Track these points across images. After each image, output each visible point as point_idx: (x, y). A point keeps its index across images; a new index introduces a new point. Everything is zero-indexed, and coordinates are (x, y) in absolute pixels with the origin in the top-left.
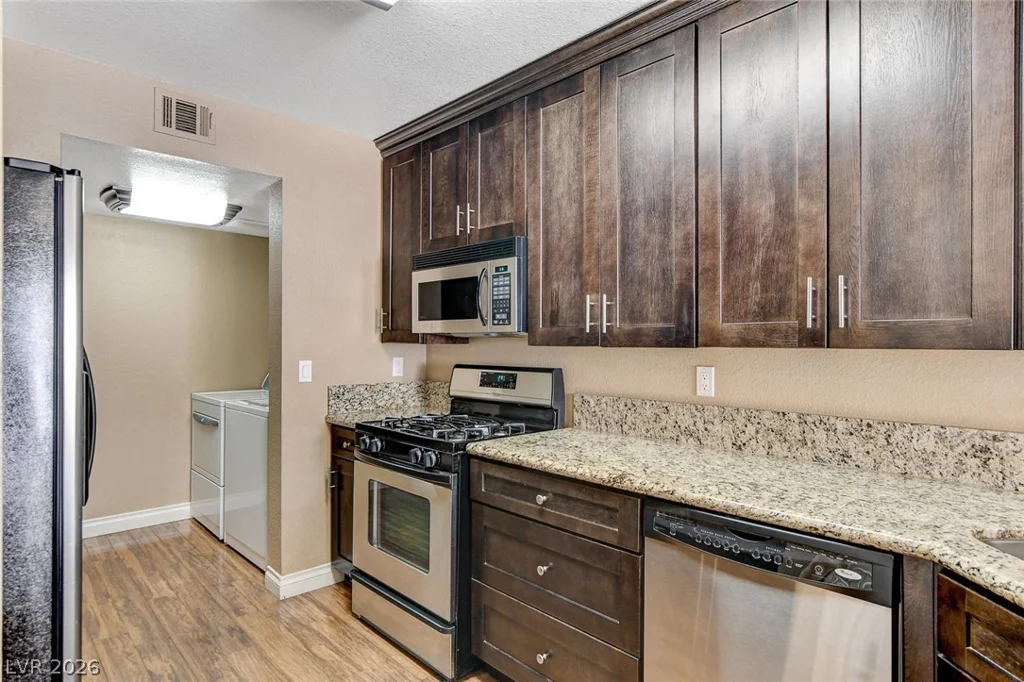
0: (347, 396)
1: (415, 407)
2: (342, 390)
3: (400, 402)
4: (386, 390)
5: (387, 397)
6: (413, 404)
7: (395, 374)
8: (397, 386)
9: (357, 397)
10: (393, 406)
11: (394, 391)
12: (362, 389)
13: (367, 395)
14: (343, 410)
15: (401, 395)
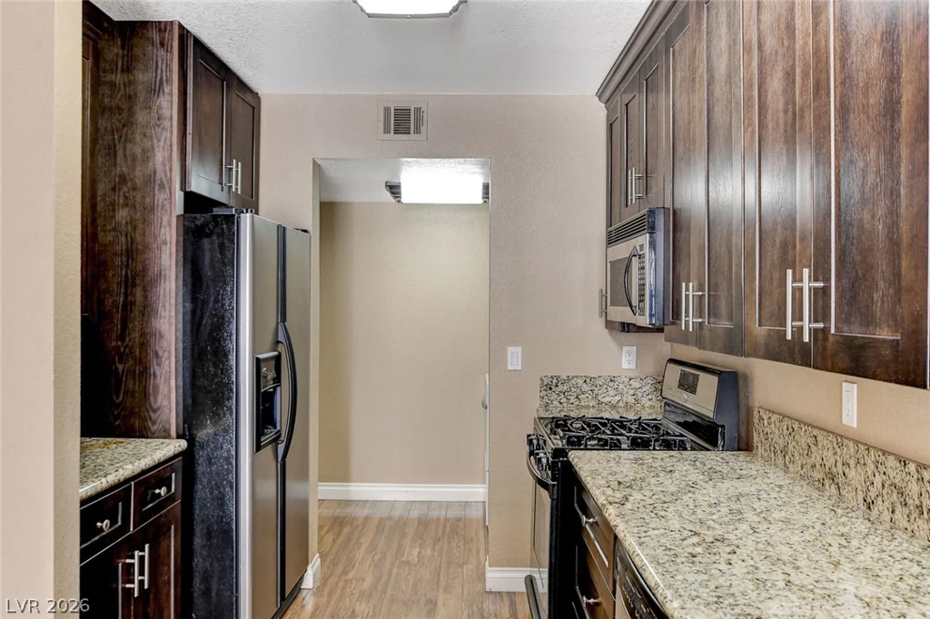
0: (560, 388)
1: (652, 407)
2: (555, 381)
3: (631, 400)
4: (611, 384)
5: (612, 392)
6: (649, 403)
7: (625, 365)
8: (626, 380)
9: (573, 389)
10: (621, 404)
11: (621, 386)
12: (580, 382)
13: (585, 388)
14: (556, 403)
15: (632, 392)
